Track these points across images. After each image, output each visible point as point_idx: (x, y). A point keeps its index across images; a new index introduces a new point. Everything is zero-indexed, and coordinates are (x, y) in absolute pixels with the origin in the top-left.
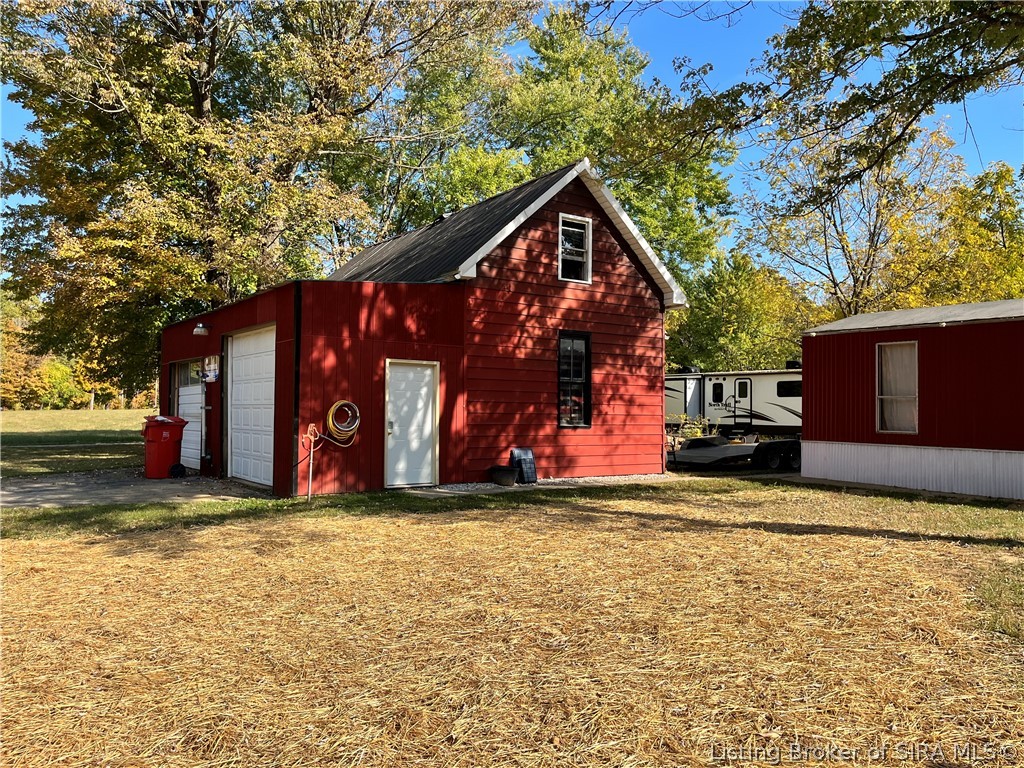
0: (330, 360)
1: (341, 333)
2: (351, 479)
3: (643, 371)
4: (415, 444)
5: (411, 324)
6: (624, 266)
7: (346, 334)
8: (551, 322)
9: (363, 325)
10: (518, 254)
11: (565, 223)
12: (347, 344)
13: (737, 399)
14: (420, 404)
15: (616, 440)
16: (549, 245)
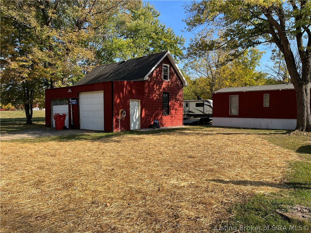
0: (118, 101)
1: (120, 94)
2: (123, 129)
3: (179, 102)
4: (135, 120)
5: (134, 92)
6: (175, 76)
7: (121, 94)
8: (161, 90)
9: (124, 92)
10: (154, 74)
11: (164, 66)
12: (122, 96)
13: (185, 107)
14: (136, 111)
15: (173, 118)
16: (160, 72)
